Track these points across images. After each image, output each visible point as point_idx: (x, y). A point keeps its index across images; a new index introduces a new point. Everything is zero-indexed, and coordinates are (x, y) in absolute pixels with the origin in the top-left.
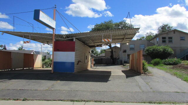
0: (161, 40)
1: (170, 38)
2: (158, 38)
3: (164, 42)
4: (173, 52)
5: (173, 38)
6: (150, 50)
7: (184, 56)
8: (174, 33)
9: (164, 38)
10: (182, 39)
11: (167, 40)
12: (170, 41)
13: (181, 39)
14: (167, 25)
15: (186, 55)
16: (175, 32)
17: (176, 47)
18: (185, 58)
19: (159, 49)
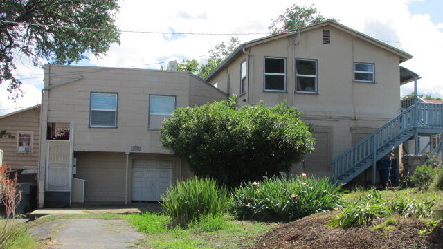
0: (261, 73)
1: (306, 66)
2: (244, 65)
3: (274, 83)
4: (310, 143)
5: (320, 68)
6: (187, 129)
7: (369, 164)
8: (326, 40)
9: (274, 65)
10: (362, 75)
11: (290, 75)
12: (306, 85)
13: (358, 76)
14: (310, 12)
15: (376, 159)
16: (333, 36)
17: (330, 118)
18: (375, 176)
19: (234, 124)
